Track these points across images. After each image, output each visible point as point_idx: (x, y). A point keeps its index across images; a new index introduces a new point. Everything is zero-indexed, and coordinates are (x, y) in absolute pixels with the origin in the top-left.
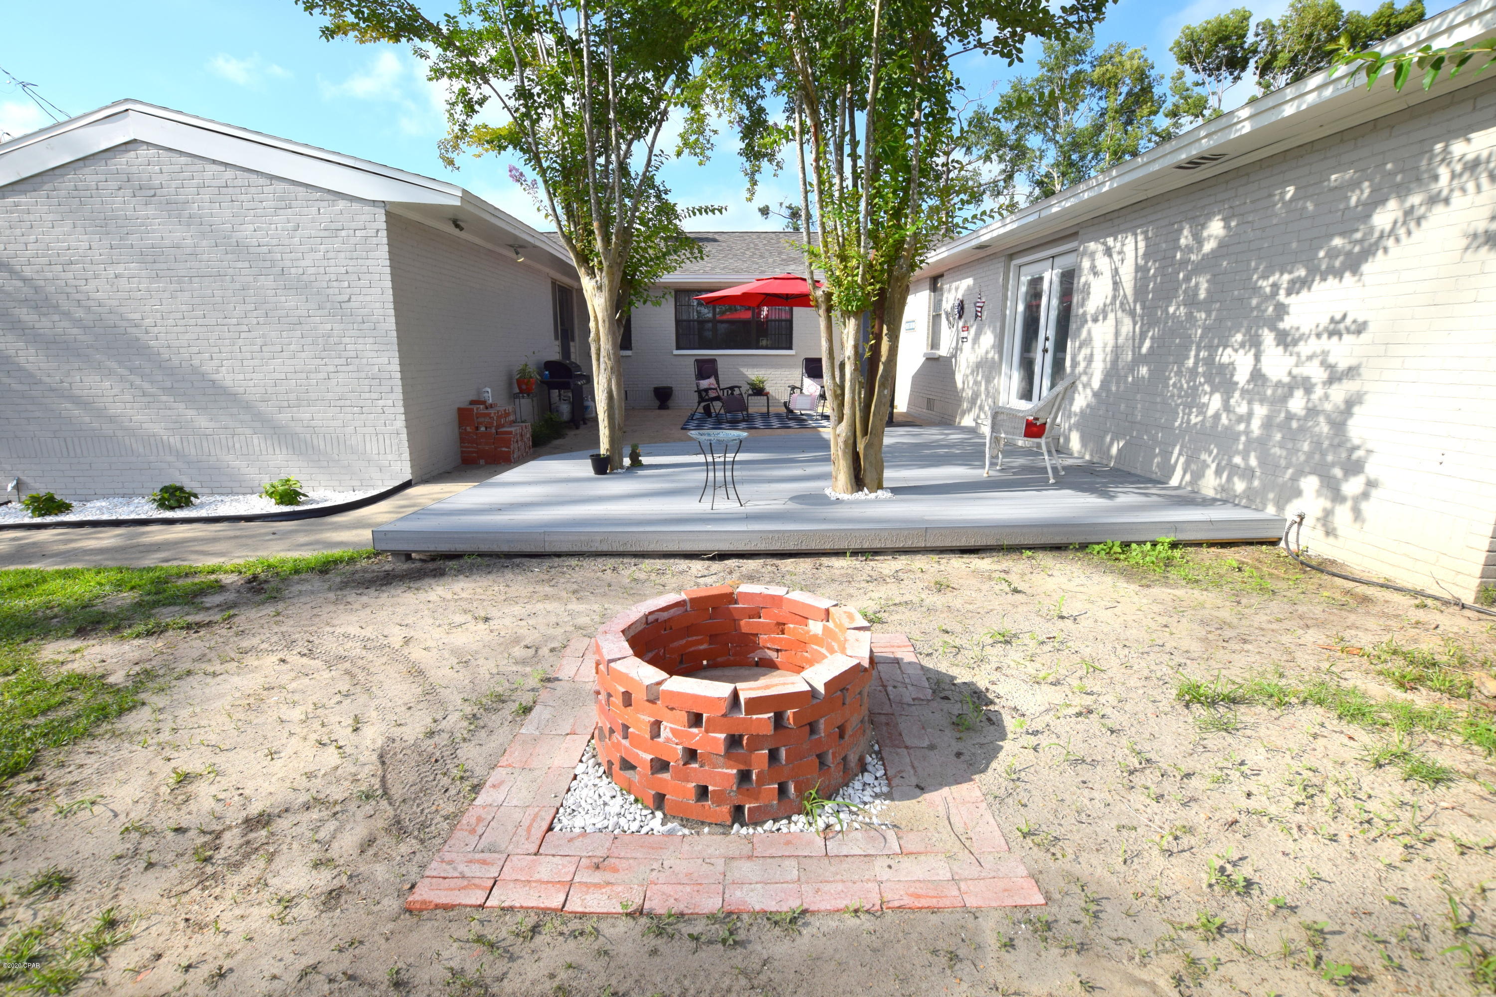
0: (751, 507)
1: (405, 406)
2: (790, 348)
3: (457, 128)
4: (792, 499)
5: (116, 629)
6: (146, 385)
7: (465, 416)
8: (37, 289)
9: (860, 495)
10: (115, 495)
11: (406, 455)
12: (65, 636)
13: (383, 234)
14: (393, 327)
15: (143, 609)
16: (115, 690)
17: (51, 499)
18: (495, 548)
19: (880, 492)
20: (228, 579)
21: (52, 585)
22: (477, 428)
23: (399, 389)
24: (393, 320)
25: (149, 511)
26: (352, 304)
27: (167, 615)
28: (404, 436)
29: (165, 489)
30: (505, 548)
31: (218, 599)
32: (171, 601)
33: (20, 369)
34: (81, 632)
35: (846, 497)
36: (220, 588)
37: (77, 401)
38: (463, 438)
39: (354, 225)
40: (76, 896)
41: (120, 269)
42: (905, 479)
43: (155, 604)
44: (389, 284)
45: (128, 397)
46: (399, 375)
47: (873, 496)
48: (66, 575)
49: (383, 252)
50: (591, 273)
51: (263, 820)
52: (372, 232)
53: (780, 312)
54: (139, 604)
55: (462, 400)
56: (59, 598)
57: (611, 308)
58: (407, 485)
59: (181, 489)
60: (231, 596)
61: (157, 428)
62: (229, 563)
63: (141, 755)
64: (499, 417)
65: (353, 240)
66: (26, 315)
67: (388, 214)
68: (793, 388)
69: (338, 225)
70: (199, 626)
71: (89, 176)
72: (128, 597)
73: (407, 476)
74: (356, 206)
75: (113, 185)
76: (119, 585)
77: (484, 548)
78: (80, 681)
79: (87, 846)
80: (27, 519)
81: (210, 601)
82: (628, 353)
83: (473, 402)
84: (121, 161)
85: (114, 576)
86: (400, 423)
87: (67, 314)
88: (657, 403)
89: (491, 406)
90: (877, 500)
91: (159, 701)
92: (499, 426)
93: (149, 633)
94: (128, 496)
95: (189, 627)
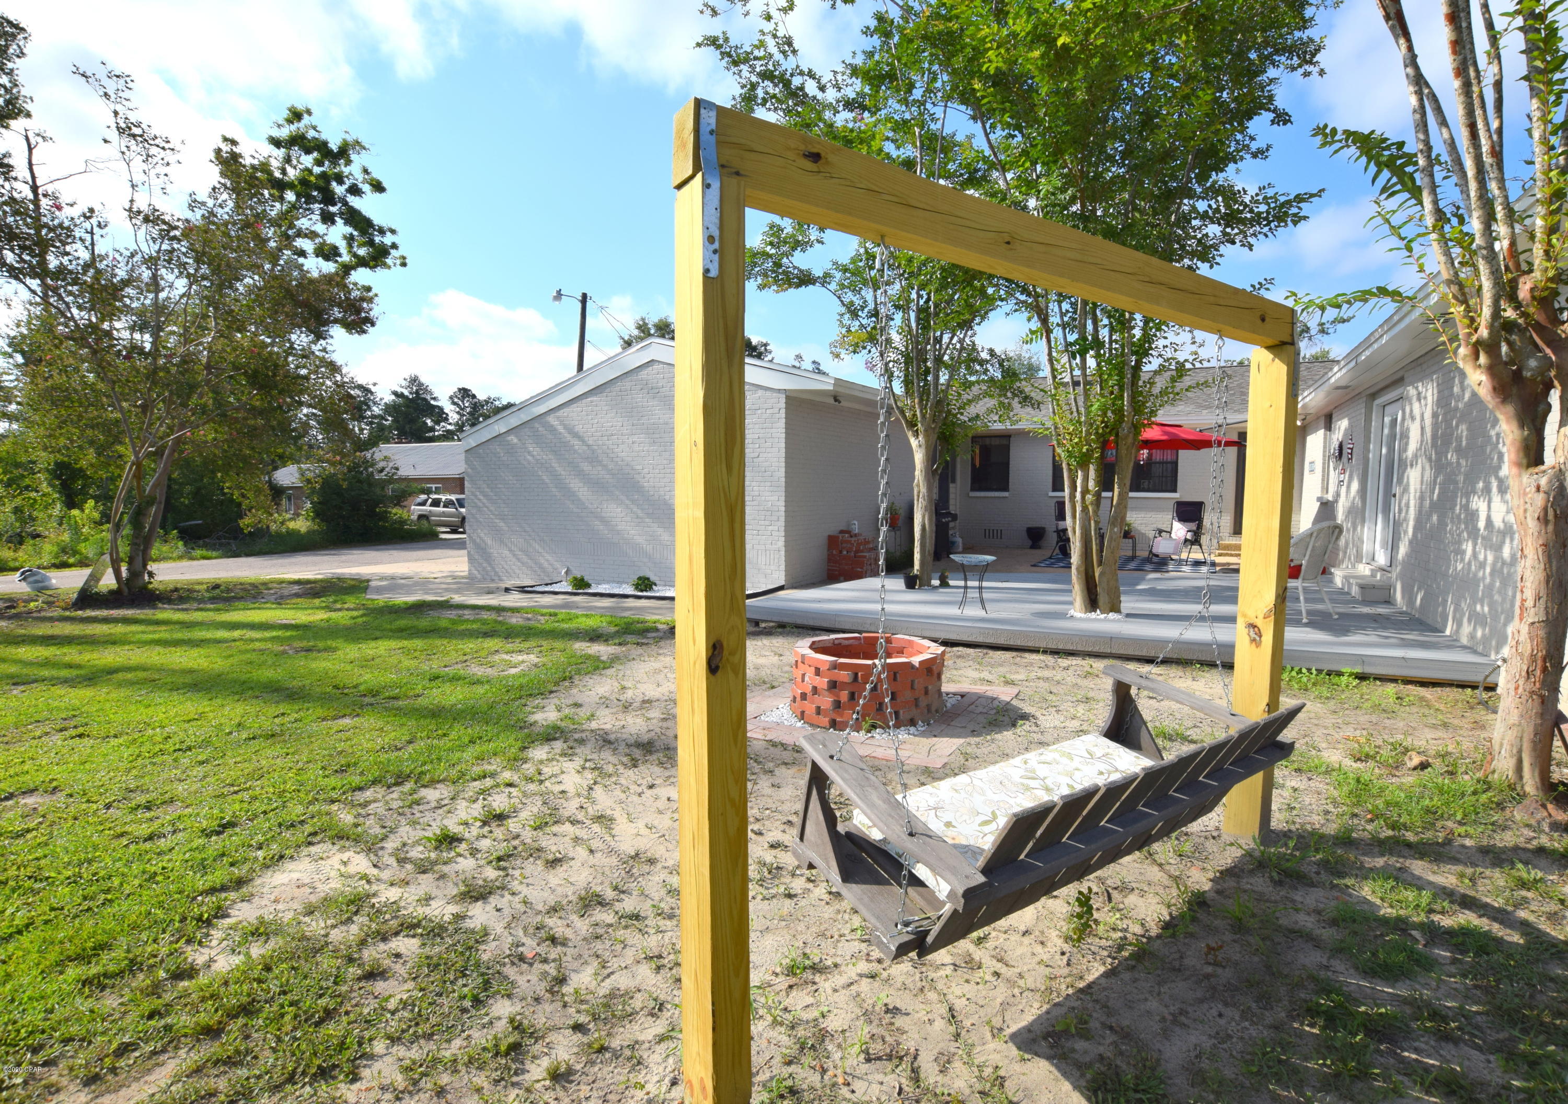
0: (992, 615)
1: (786, 531)
2: (1175, 491)
3: (844, 330)
4: (1033, 614)
5: (606, 640)
6: (639, 512)
7: (832, 541)
8: (593, 451)
9: (1093, 615)
10: (614, 582)
11: (783, 567)
12: (584, 641)
13: (783, 411)
14: (783, 474)
15: (617, 634)
16: (603, 662)
17: (582, 580)
18: (805, 622)
19: (1112, 616)
20: (660, 626)
21: (579, 620)
22: (841, 552)
23: (783, 519)
24: (783, 470)
25: (630, 590)
26: (760, 459)
27: (630, 638)
28: (783, 553)
29: (640, 578)
30: (811, 623)
31: (654, 635)
32: (633, 633)
33: (579, 500)
34: (592, 640)
35: (1083, 615)
36: (657, 630)
37: (604, 521)
38: (830, 559)
39: (766, 406)
40: (583, 709)
41: (635, 438)
42: (1149, 609)
43: (624, 633)
44: (783, 445)
45: (629, 519)
46: (783, 509)
47: (1103, 616)
48: (587, 616)
49: (782, 424)
50: (916, 434)
51: (649, 701)
52: (776, 410)
53: (1168, 455)
54: (617, 632)
55: (833, 528)
56: (582, 626)
57: (928, 461)
58: (781, 588)
59: (648, 579)
60: (661, 634)
61: (640, 540)
62: (663, 619)
63: (609, 681)
64: (859, 544)
65: (765, 416)
66: (586, 467)
67: (787, 398)
68: (1160, 532)
69: (756, 406)
70: (643, 644)
71: (627, 384)
72: (613, 629)
73: (782, 582)
74: (768, 393)
75: (639, 387)
76: (610, 623)
77: (799, 621)
78: (588, 657)
79: (587, 700)
80: (570, 589)
81: (650, 635)
82: (1006, 494)
83: (842, 532)
84: (644, 374)
85: (609, 619)
86: (781, 543)
87: (605, 466)
88: (1030, 543)
89: (856, 535)
90: (1105, 619)
91: (620, 667)
92: (857, 551)
93: (620, 644)
94: (620, 583)
95: (638, 644)
